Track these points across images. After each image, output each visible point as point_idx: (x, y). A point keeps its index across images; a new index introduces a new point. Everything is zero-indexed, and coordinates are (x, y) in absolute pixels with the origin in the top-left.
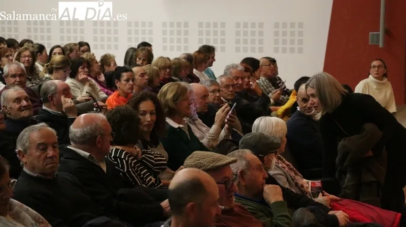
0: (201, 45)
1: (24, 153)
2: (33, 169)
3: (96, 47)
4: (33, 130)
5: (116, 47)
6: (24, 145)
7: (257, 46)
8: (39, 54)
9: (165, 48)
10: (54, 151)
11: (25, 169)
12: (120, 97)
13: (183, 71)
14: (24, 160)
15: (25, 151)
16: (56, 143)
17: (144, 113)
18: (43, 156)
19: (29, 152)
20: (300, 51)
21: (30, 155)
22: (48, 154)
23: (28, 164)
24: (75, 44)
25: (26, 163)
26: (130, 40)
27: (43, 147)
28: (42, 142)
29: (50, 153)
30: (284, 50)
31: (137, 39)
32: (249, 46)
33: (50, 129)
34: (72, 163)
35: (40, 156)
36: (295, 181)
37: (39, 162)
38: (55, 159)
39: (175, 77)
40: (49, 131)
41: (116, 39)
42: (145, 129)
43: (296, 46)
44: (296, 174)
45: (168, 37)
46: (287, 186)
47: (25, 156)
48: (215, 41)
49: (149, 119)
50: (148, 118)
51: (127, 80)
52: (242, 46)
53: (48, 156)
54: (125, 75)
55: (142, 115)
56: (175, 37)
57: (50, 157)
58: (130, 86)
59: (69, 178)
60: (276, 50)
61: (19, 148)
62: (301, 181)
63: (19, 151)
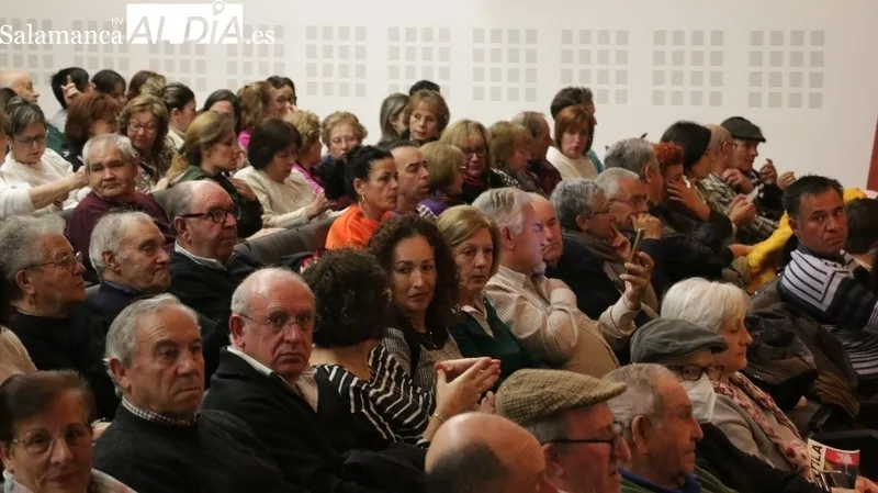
1: (122, 366)
2: (145, 402)
3: (312, 89)
4: (144, 311)
5: (361, 91)
6: (125, 346)
7: (707, 89)
8: (175, 109)
9: (478, 94)
10: (194, 359)
11: (126, 403)
12: (363, 220)
13: (517, 155)
14: (125, 382)
15: (127, 361)
16: (197, 340)
17: (407, 268)
18: (170, 372)
20: (816, 101)
21: (140, 369)
22: (182, 366)
23: (133, 389)
25: (129, 389)
26: (394, 72)
27: (169, 350)
28: (165, 338)
29: (186, 363)
30: (775, 101)
31: (411, 71)
32: (687, 89)
33: (184, 308)
34: (236, 388)
35: (160, 373)
36: (774, 440)
37: (159, 384)
38: (195, 378)
39: (499, 168)
40: (180, 314)
41: (361, 71)
42: (412, 304)
43: (806, 90)
44: (780, 421)
45: (487, 65)
46: (752, 450)
47: (127, 372)
48: (603, 76)
49: (419, 283)
50: (417, 278)
51: (385, 179)
52: (668, 88)
53: (181, 371)
55: (402, 271)
56: (504, 66)
57: (186, 375)
58: (391, 193)
59: (227, 422)
60: (755, 100)
61: (112, 354)
62: (789, 439)
63: (114, 362)
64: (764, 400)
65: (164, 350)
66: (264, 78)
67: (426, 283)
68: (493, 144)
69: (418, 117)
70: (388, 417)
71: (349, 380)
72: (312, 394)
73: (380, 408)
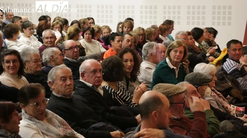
0: (164, 20)
1: (52, 83)
2: (58, 92)
3: (98, 21)
4: (57, 69)
5: (111, 22)
6: (52, 78)
7: (201, 21)
8: (65, 25)
9: (141, 22)
10: (71, 81)
11: (54, 93)
12: (113, 52)
13: (153, 36)
14: (53, 87)
15: (53, 82)
16: (71, 76)
17: (127, 61)
18: (64, 84)
19: (55, 82)
20: (229, 24)
21: (56, 84)
22: (67, 83)
23: (55, 89)
24: (86, 19)
25: (54, 89)
26: (120, 17)
27: (64, 79)
28: (63, 76)
29: (68, 82)
30: (219, 24)
31: (124, 16)
32: (196, 21)
33: (68, 68)
34: (82, 90)
35: (62, 85)
36: (222, 104)
37: (62, 88)
38: (71, 86)
39: (148, 40)
40: (67, 69)
41: (111, 17)
42: (128, 70)
43: (227, 21)
44: (224, 100)
45: (144, 15)
46: (217, 107)
47: (53, 85)
48: (174, 17)
50: (129, 63)
51: (119, 41)
52: (191, 21)
53: (67, 84)
54: (117, 38)
55: (125, 62)
56: (148, 15)
57: (68, 85)
58: (120, 45)
59: (80, 98)
60: (214, 23)
61: (49, 80)
62: (226, 104)
63: (50, 82)
64: (220, 94)
65: (63, 79)
66: (86, 18)
67: (131, 65)
68: (146, 33)
69: (125, 27)
70: (122, 99)
71: (112, 90)
72: (102, 92)
73: (120, 97)
